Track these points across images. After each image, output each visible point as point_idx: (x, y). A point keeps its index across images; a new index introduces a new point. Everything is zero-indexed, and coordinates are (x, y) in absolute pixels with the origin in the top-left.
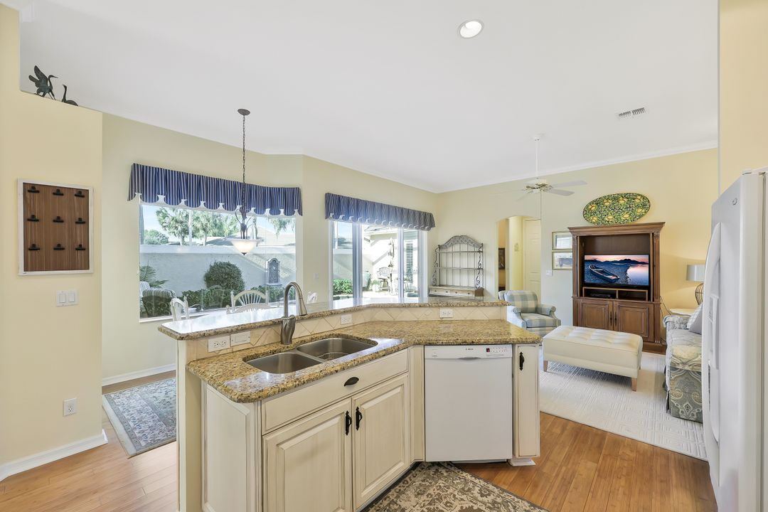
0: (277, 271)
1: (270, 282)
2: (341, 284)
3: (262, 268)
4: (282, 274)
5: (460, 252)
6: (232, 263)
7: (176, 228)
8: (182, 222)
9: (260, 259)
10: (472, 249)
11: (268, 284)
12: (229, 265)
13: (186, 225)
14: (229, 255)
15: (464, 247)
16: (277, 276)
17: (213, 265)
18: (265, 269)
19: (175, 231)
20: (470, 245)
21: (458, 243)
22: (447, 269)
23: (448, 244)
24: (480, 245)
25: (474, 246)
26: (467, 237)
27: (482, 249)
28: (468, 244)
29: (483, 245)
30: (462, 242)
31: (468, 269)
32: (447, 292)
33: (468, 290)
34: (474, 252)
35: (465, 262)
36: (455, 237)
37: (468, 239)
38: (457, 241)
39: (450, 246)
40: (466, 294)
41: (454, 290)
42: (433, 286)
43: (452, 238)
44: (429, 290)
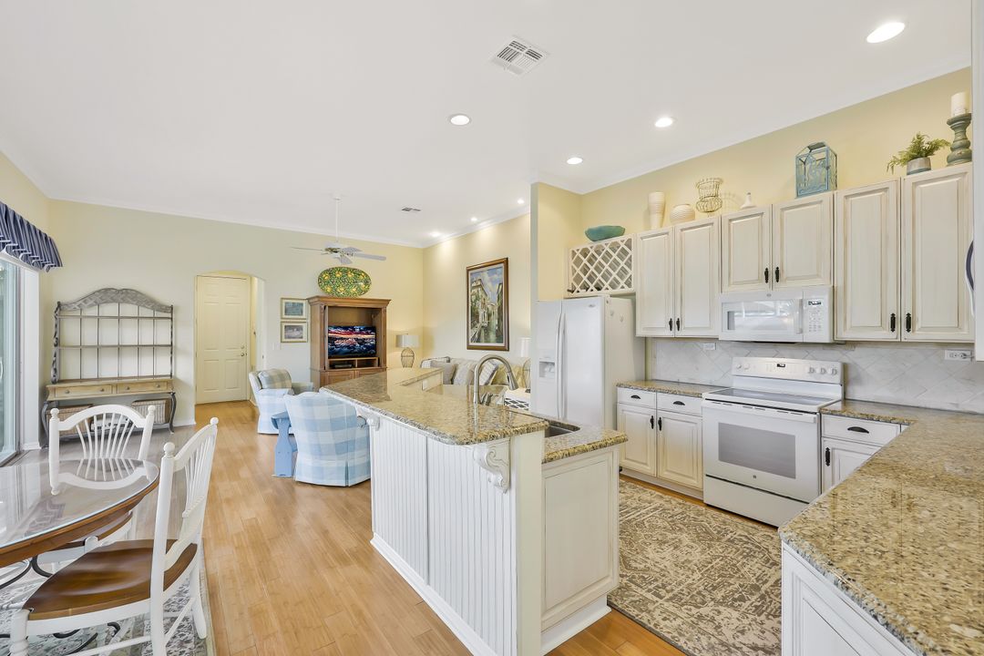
5: (119, 318)
15: (129, 309)
20: (144, 306)
21: (114, 301)
22: (81, 348)
23: (85, 302)
24: (167, 307)
25: (153, 308)
26: (137, 292)
27: (172, 312)
28: (139, 304)
29: (172, 307)
30: (124, 301)
31: (139, 347)
32: (103, 390)
33: (156, 381)
34: (154, 318)
35: (130, 335)
36: (107, 290)
37: (139, 295)
38: (112, 298)
39: (91, 306)
40: (152, 388)
41: (122, 384)
42: (54, 382)
43: (99, 291)
44: (44, 393)
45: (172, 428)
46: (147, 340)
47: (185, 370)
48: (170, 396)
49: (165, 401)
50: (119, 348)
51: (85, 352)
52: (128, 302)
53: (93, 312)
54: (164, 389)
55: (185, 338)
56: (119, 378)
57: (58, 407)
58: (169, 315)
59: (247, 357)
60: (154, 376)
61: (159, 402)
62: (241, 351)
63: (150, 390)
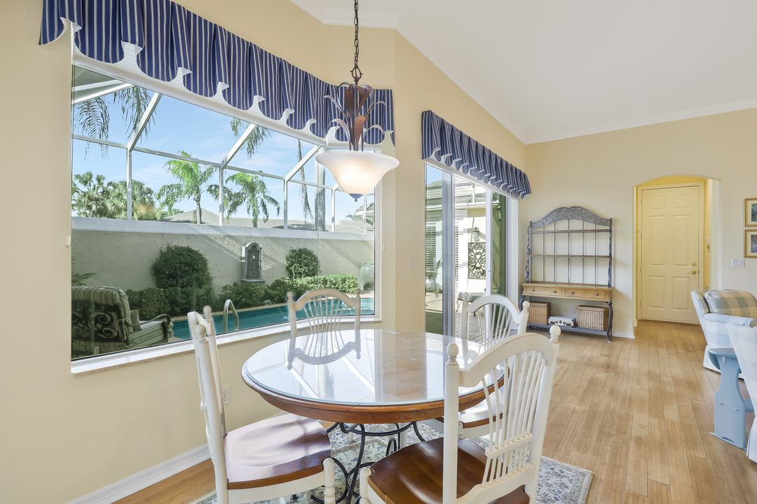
0: (257, 260)
1: (248, 277)
2: (344, 281)
3: (236, 255)
4: (265, 266)
5: (569, 232)
6: (194, 248)
7: (89, 207)
8: (97, 200)
9: (234, 242)
10: (591, 226)
11: (245, 280)
12: (189, 250)
13: (103, 205)
14: (188, 236)
15: (577, 224)
16: (258, 267)
17: (164, 250)
18: (242, 258)
19: (88, 211)
20: (587, 221)
21: (565, 218)
22: (544, 257)
23: (546, 220)
24: (607, 220)
25: (595, 222)
26: (582, 209)
27: (611, 226)
28: (584, 219)
29: (611, 220)
30: (573, 217)
31: (584, 257)
32: (555, 292)
33: (596, 289)
34: (596, 231)
35: (577, 247)
36: (561, 209)
37: (584, 211)
38: (564, 216)
39: (550, 223)
40: (592, 296)
41: (569, 289)
42: (527, 282)
43: (555, 211)
44: (521, 289)
45: (610, 338)
46: (590, 252)
47: (624, 281)
48: (607, 306)
49: (603, 310)
50: (570, 258)
51: (547, 260)
52: (575, 218)
53: (551, 228)
54: (602, 298)
55: (624, 250)
56: (569, 284)
57: (530, 301)
58: (608, 228)
59: (701, 274)
60: (595, 285)
61: (599, 310)
62: (691, 268)
63: (591, 297)
